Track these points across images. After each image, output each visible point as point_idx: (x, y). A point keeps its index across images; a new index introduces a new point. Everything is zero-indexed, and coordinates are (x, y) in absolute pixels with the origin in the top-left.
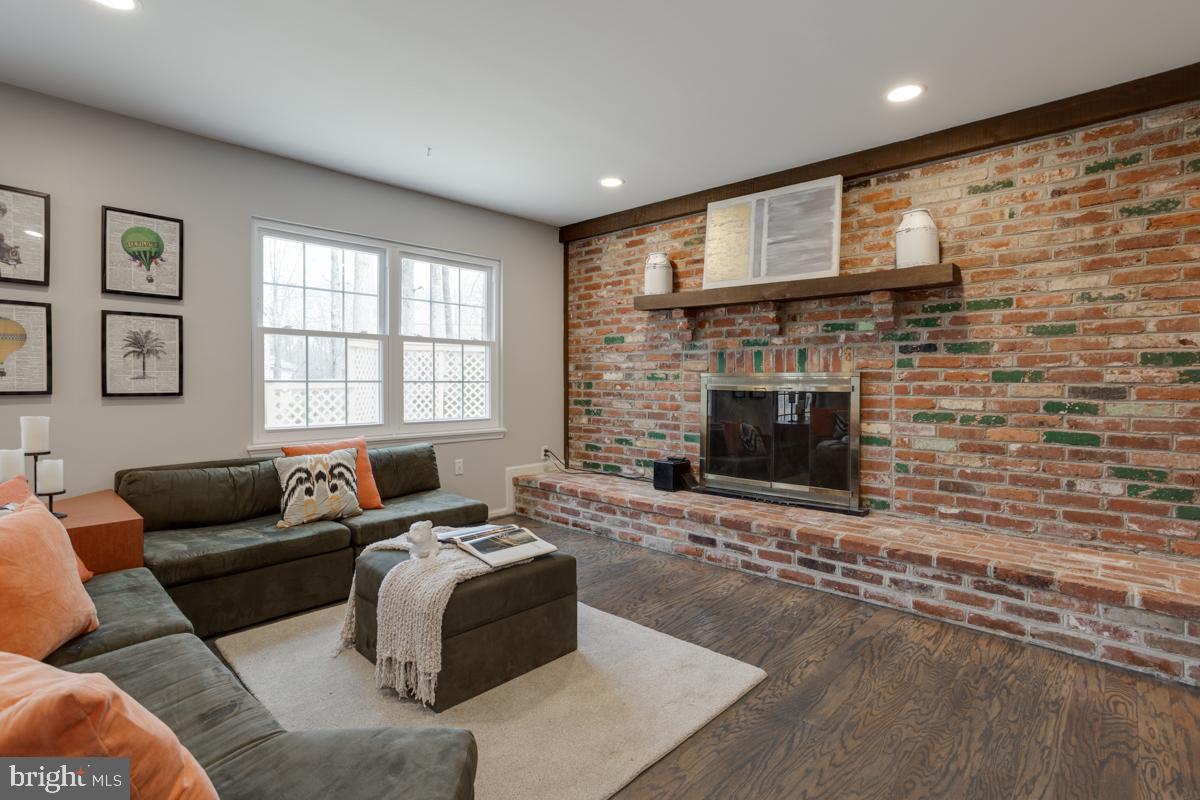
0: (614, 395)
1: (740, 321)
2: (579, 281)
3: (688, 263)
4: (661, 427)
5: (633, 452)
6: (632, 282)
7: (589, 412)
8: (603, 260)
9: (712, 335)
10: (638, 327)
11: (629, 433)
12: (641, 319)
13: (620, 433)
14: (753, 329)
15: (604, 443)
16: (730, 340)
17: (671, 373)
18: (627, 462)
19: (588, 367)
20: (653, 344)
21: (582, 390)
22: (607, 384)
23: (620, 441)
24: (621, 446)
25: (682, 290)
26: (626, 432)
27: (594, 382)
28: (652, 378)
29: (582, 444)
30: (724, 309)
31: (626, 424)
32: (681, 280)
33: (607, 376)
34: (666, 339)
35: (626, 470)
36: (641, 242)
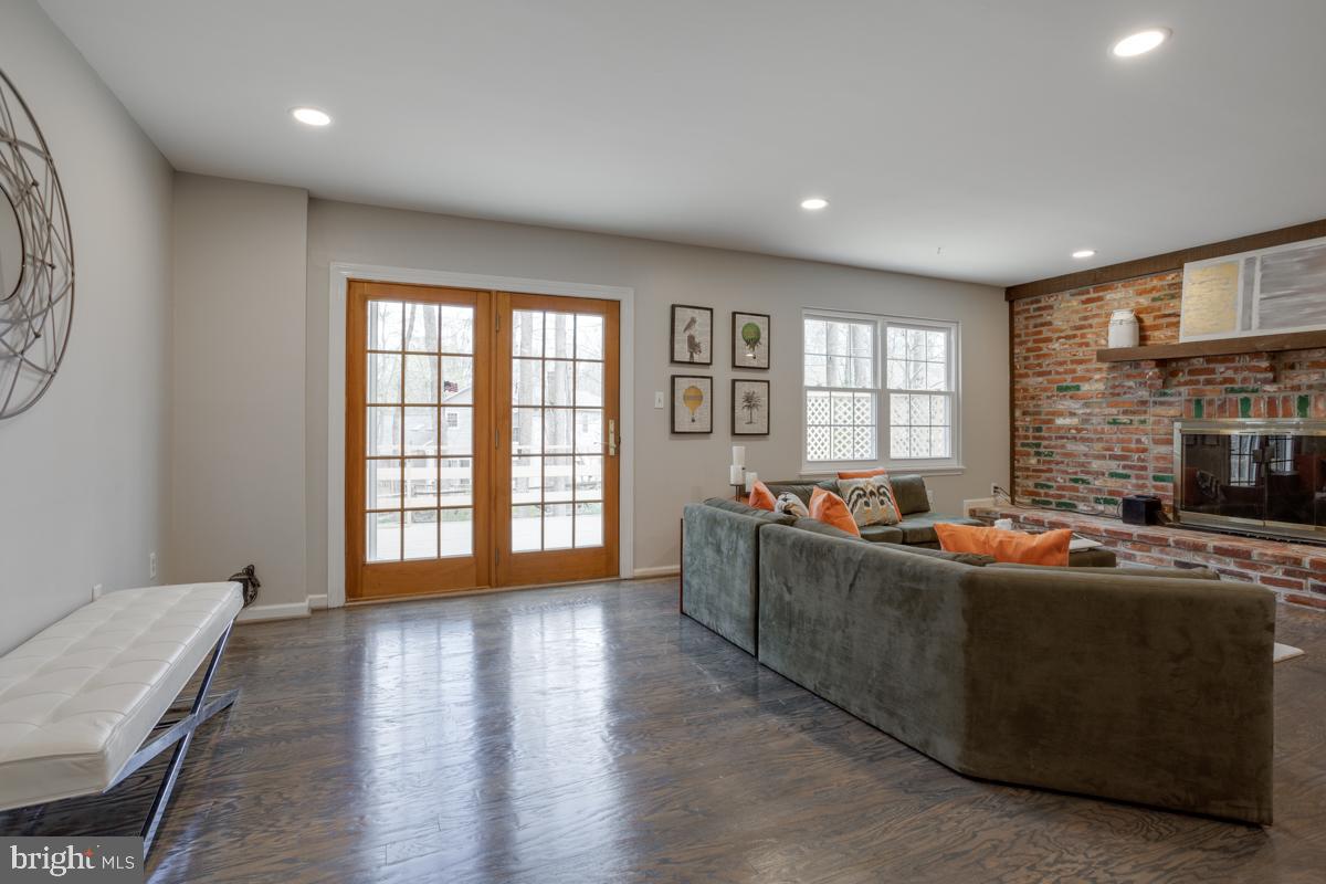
0: (1068, 438)
1: (1222, 370)
2: (1027, 335)
3: (1156, 318)
4: (1124, 467)
5: (1091, 491)
6: (1089, 336)
7: (1038, 454)
8: (1055, 315)
9: (1186, 384)
10: (1097, 376)
11: (1088, 473)
12: (1100, 369)
13: (1076, 473)
14: (1239, 377)
15: (1056, 482)
16: (1210, 387)
17: (1136, 418)
18: (1084, 500)
19: (1038, 413)
20: (1114, 393)
21: (1030, 433)
22: (1060, 428)
23: (1076, 481)
24: (1076, 485)
25: (1149, 343)
26: (1082, 472)
27: (1044, 427)
28: (1115, 422)
29: (1030, 484)
30: (1201, 360)
31: (1083, 465)
32: (1148, 333)
33: (1060, 421)
34: (1130, 388)
35: (1082, 507)
36: (1100, 299)
